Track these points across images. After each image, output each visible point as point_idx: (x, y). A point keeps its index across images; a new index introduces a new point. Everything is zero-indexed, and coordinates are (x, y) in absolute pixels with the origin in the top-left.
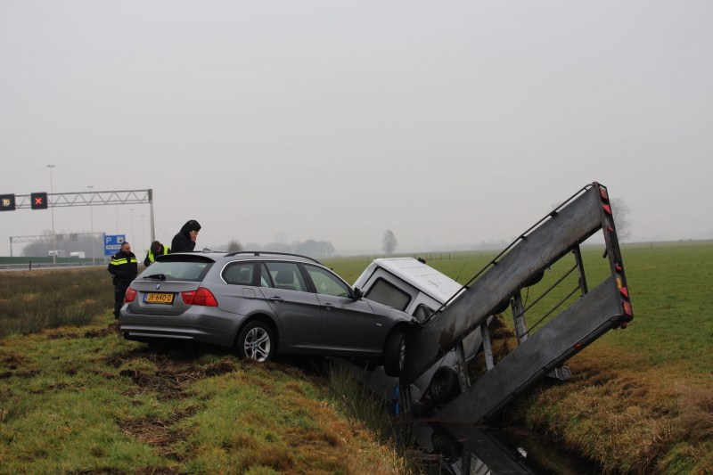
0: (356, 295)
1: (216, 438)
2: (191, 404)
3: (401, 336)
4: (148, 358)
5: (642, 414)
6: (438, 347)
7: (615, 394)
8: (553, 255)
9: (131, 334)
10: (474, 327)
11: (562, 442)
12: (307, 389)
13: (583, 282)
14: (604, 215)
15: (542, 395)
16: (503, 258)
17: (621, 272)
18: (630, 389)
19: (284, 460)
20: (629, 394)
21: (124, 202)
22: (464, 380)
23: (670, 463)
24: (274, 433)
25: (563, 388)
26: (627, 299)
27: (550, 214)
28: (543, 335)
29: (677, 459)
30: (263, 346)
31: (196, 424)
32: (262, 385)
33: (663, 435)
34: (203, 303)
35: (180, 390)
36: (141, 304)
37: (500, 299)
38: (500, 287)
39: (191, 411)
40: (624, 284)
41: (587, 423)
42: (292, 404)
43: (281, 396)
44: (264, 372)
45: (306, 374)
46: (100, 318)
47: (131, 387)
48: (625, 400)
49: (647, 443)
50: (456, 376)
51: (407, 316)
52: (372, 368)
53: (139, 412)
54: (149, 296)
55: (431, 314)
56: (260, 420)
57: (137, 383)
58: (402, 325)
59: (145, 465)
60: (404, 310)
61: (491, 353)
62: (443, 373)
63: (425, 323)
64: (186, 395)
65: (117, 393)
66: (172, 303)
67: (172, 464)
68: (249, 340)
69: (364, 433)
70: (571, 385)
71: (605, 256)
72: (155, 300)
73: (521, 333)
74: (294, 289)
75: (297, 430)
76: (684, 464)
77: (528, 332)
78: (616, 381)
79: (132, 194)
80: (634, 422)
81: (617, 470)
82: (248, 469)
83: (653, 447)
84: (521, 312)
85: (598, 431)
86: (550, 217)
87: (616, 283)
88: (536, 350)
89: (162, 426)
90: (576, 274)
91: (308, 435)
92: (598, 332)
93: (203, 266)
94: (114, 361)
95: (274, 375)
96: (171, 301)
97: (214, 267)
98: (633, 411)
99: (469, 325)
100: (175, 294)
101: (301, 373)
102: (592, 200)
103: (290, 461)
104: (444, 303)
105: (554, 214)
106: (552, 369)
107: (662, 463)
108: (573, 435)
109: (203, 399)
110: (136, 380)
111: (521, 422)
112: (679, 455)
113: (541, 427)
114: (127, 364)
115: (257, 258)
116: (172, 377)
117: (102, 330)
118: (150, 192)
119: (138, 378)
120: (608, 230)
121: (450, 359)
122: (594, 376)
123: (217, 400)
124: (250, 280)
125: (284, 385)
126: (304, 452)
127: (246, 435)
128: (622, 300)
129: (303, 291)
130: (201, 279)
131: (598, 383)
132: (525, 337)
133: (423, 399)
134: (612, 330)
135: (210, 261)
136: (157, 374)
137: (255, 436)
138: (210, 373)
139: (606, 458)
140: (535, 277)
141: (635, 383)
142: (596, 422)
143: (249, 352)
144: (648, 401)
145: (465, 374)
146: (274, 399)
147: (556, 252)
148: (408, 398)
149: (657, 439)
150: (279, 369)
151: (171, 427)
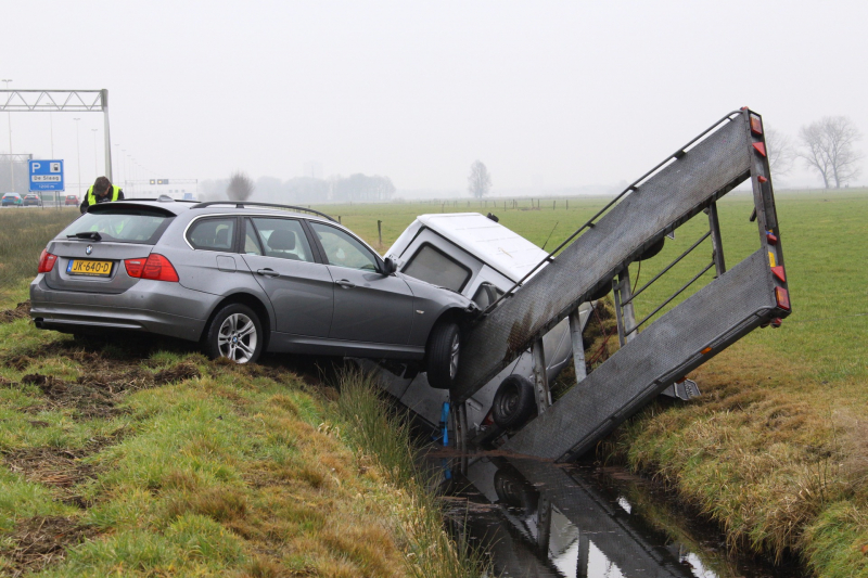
0: (386, 269)
1: (141, 476)
2: (120, 425)
3: (452, 329)
4: (72, 357)
5: (790, 455)
6: (505, 346)
7: (756, 425)
8: (676, 217)
9: (45, 320)
10: (559, 318)
11: (676, 492)
12: (305, 405)
13: (719, 258)
14: (754, 157)
15: (653, 421)
16: (604, 219)
17: (775, 243)
18: (780, 418)
19: (232, 506)
20: (776, 425)
21: (61, 108)
22: (543, 395)
23: (821, 530)
24: (230, 469)
25: (685, 411)
26: (783, 283)
27: (676, 155)
28: (657, 333)
29: (832, 526)
30: (246, 340)
31: (120, 455)
32: (236, 398)
33: (813, 488)
34: (157, 276)
35: (111, 405)
36: (63, 276)
37: (598, 278)
38: (597, 262)
39: (119, 435)
40: (780, 261)
41: (710, 466)
42: (271, 427)
43: (260, 415)
44: (243, 379)
45: (309, 382)
46: (8, 292)
47: (37, 400)
48: (770, 434)
49: (789, 499)
50: (531, 390)
51: (464, 300)
52: (411, 375)
53: (40, 438)
54: (75, 263)
55: (499, 296)
56: (213, 450)
57: (47, 393)
58: (454, 314)
59: (31, 515)
60: (460, 291)
61: (582, 357)
62: (512, 385)
63: (489, 310)
64: (118, 413)
65: (12, 409)
66: (110, 276)
67: (71, 513)
68: (225, 331)
69: (374, 471)
70: (696, 408)
71: (752, 219)
72: (84, 270)
73: (627, 330)
74: (295, 257)
75: (268, 465)
76: (842, 534)
77: (636, 328)
78: (762, 404)
79: (74, 95)
80: (777, 467)
81: (747, 536)
82: (176, 520)
83: (799, 505)
84: (628, 297)
85: (725, 478)
86: (674, 159)
87: (766, 260)
88: (646, 355)
89: (72, 457)
90: (710, 244)
91: (281, 471)
92: (737, 330)
93: (159, 221)
94: (16, 361)
95: (259, 384)
96: (108, 272)
97: (175, 222)
98: (778, 450)
99: (551, 315)
100: (114, 261)
101: (300, 381)
102: (739, 135)
103: (242, 509)
104: (517, 281)
105: (680, 155)
106: (669, 383)
107: (810, 530)
108: (691, 483)
109: (139, 419)
110: (46, 390)
111: (622, 461)
112: (835, 519)
113: (649, 470)
114: (36, 366)
115: (240, 212)
116: (102, 385)
117: (7, 313)
118: (104, 94)
119: (49, 387)
120: (760, 180)
121: (524, 365)
122: (732, 396)
123: (158, 421)
124: (229, 243)
125: (270, 399)
126: (268, 496)
127: (188, 471)
128: (775, 285)
129: (309, 260)
130: (154, 240)
131: (735, 407)
132: (633, 335)
133: (485, 422)
134: (759, 328)
135: (168, 214)
136: (80, 381)
137: (200, 472)
138: (161, 380)
139: (733, 519)
140: (651, 248)
141: (789, 410)
142: (723, 465)
143: (225, 349)
144: (803, 437)
145: (545, 387)
146: (245, 419)
147: (682, 212)
148: (462, 419)
149: (805, 493)
150: (268, 375)
151: (85, 460)
